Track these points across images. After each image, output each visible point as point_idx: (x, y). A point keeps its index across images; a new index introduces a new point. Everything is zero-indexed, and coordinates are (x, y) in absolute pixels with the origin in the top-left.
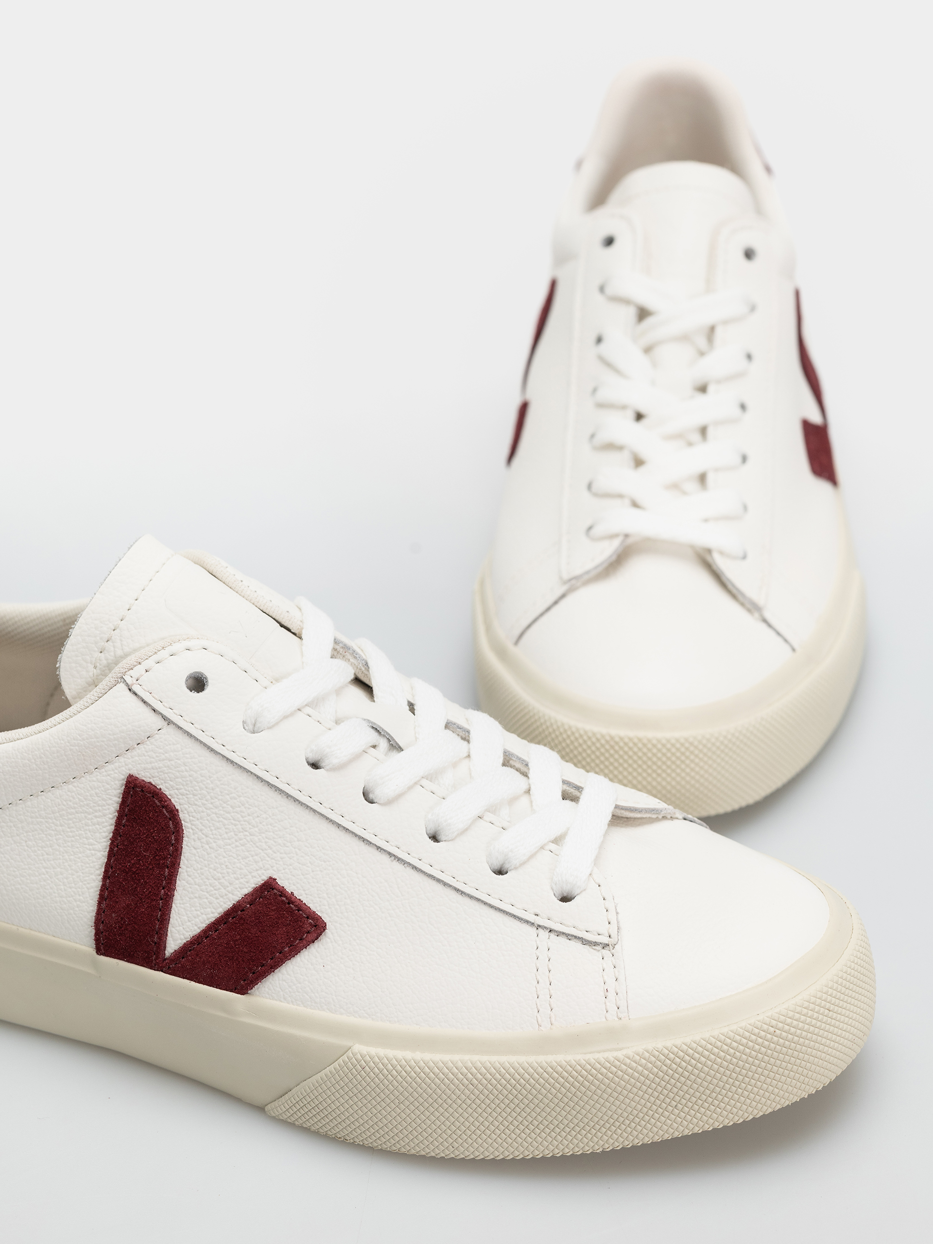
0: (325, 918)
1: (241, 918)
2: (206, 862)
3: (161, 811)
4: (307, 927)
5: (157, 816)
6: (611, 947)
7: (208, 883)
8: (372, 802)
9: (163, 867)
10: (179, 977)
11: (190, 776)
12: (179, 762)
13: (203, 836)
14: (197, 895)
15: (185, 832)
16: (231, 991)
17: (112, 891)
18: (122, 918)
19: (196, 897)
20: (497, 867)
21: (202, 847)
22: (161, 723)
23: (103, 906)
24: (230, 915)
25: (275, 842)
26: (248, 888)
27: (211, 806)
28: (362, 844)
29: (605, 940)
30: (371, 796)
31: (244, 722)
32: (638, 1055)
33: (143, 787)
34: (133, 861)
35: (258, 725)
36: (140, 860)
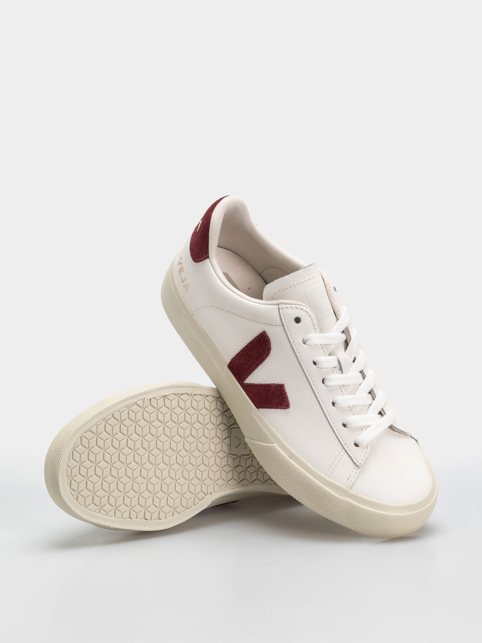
0: (291, 405)
1: (269, 389)
2: (270, 367)
3: (266, 346)
4: (284, 404)
5: (265, 347)
6: (358, 467)
7: (266, 373)
8: (323, 383)
9: (258, 360)
10: (244, 390)
11: (280, 343)
12: (279, 337)
13: (273, 361)
14: (262, 374)
15: (269, 356)
16: (254, 405)
17: (241, 356)
18: (239, 364)
19: (261, 374)
20: (344, 423)
21: (271, 363)
22: (281, 324)
23: (236, 357)
24: (267, 386)
25: (291, 376)
26: (276, 382)
27: (280, 354)
28: (313, 393)
29: (358, 464)
30: (324, 381)
31: (303, 339)
32: (345, 501)
33: (265, 337)
34: (251, 353)
35: (306, 342)
36: (253, 354)
